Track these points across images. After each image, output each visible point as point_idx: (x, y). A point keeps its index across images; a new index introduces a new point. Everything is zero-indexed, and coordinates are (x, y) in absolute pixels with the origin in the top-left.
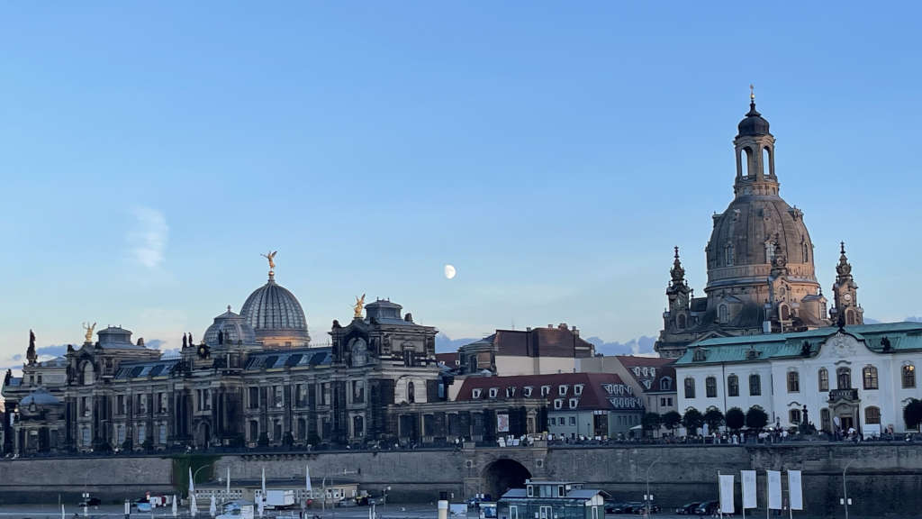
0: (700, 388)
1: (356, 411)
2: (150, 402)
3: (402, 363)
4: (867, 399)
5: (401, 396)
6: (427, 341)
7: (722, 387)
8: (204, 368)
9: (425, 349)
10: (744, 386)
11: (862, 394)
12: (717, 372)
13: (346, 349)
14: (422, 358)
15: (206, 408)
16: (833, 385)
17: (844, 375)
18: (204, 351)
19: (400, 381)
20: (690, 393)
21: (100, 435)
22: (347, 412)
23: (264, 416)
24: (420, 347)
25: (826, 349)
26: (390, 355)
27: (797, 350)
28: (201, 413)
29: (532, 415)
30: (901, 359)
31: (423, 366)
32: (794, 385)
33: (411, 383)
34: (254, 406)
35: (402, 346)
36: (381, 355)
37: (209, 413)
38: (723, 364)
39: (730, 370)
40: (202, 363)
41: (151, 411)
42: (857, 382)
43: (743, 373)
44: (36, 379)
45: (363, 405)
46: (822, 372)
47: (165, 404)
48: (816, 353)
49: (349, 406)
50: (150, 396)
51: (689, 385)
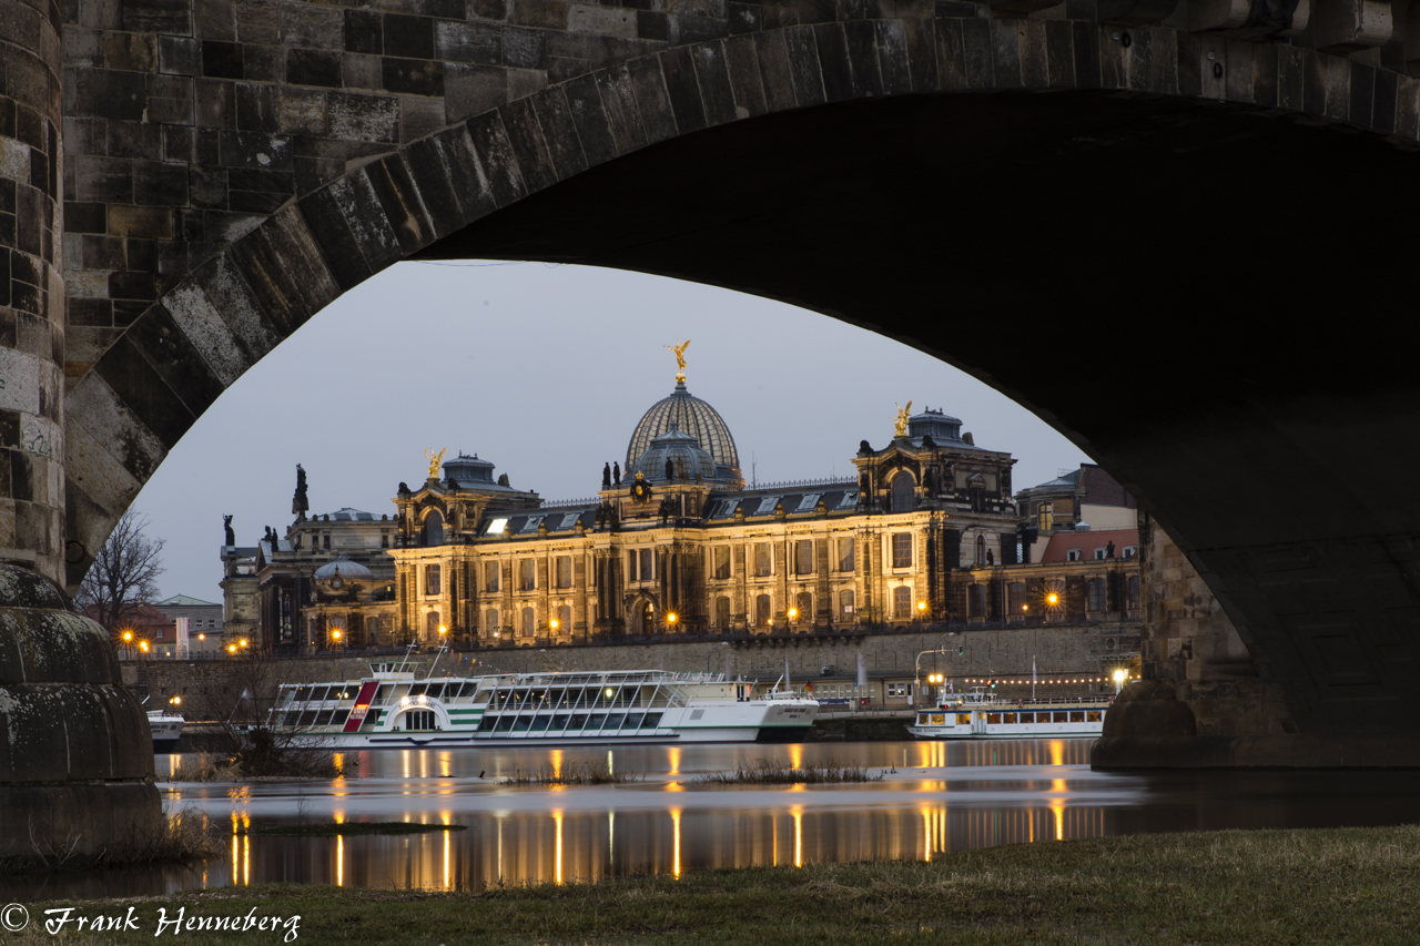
1: (901, 578)
2: (544, 570)
3: (968, 507)
5: (968, 555)
6: (1001, 475)
9: (998, 487)
13: (881, 485)
14: (995, 501)
15: (646, 577)
18: (641, 490)
19: (966, 534)
21: (461, 621)
22: (884, 579)
23: (741, 589)
24: (992, 485)
26: (952, 494)
28: (636, 585)
31: (996, 513)
33: (981, 537)
34: (723, 573)
35: (969, 482)
36: (941, 493)
37: (650, 584)
40: (640, 508)
41: (544, 584)
44: (321, 541)
45: (912, 569)
47: (568, 573)
49: (887, 571)
50: (543, 562)
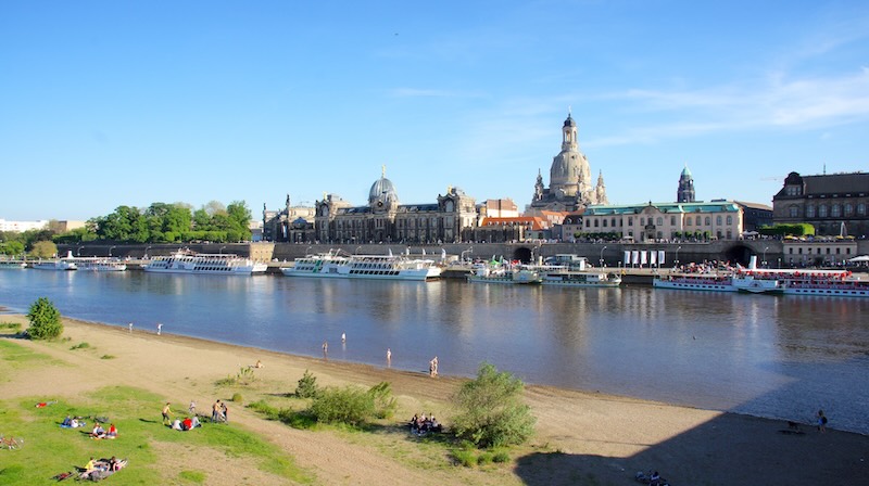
0: (592, 223)
1: (448, 229)
3: (466, 211)
4: (659, 229)
7: (600, 223)
8: (380, 211)
11: (657, 227)
12: (599, 218)
13: (444, 205)
14: (471, 209)
15: (382, 227)
16: (646, 223)
17: (650, 221)
18: (380, 204)
19: (465, 218)
20: (588, 225)
23: (406, 230)
25: (645, 211)
26: (462, 208)
27: (633, 211)
28: (379, 228)
32: (630, 224)
33: (468, 219)
34: (401, 226)
38: (602, 215)
39: (604, 218)
40: (380, 209)
42: (655, 223)
43: (609, 219)
45: (451, 227)
46: (642, 220)
48: (640, 213)
49: (445, 227)
50: (354, 222)
51: (588, 222)
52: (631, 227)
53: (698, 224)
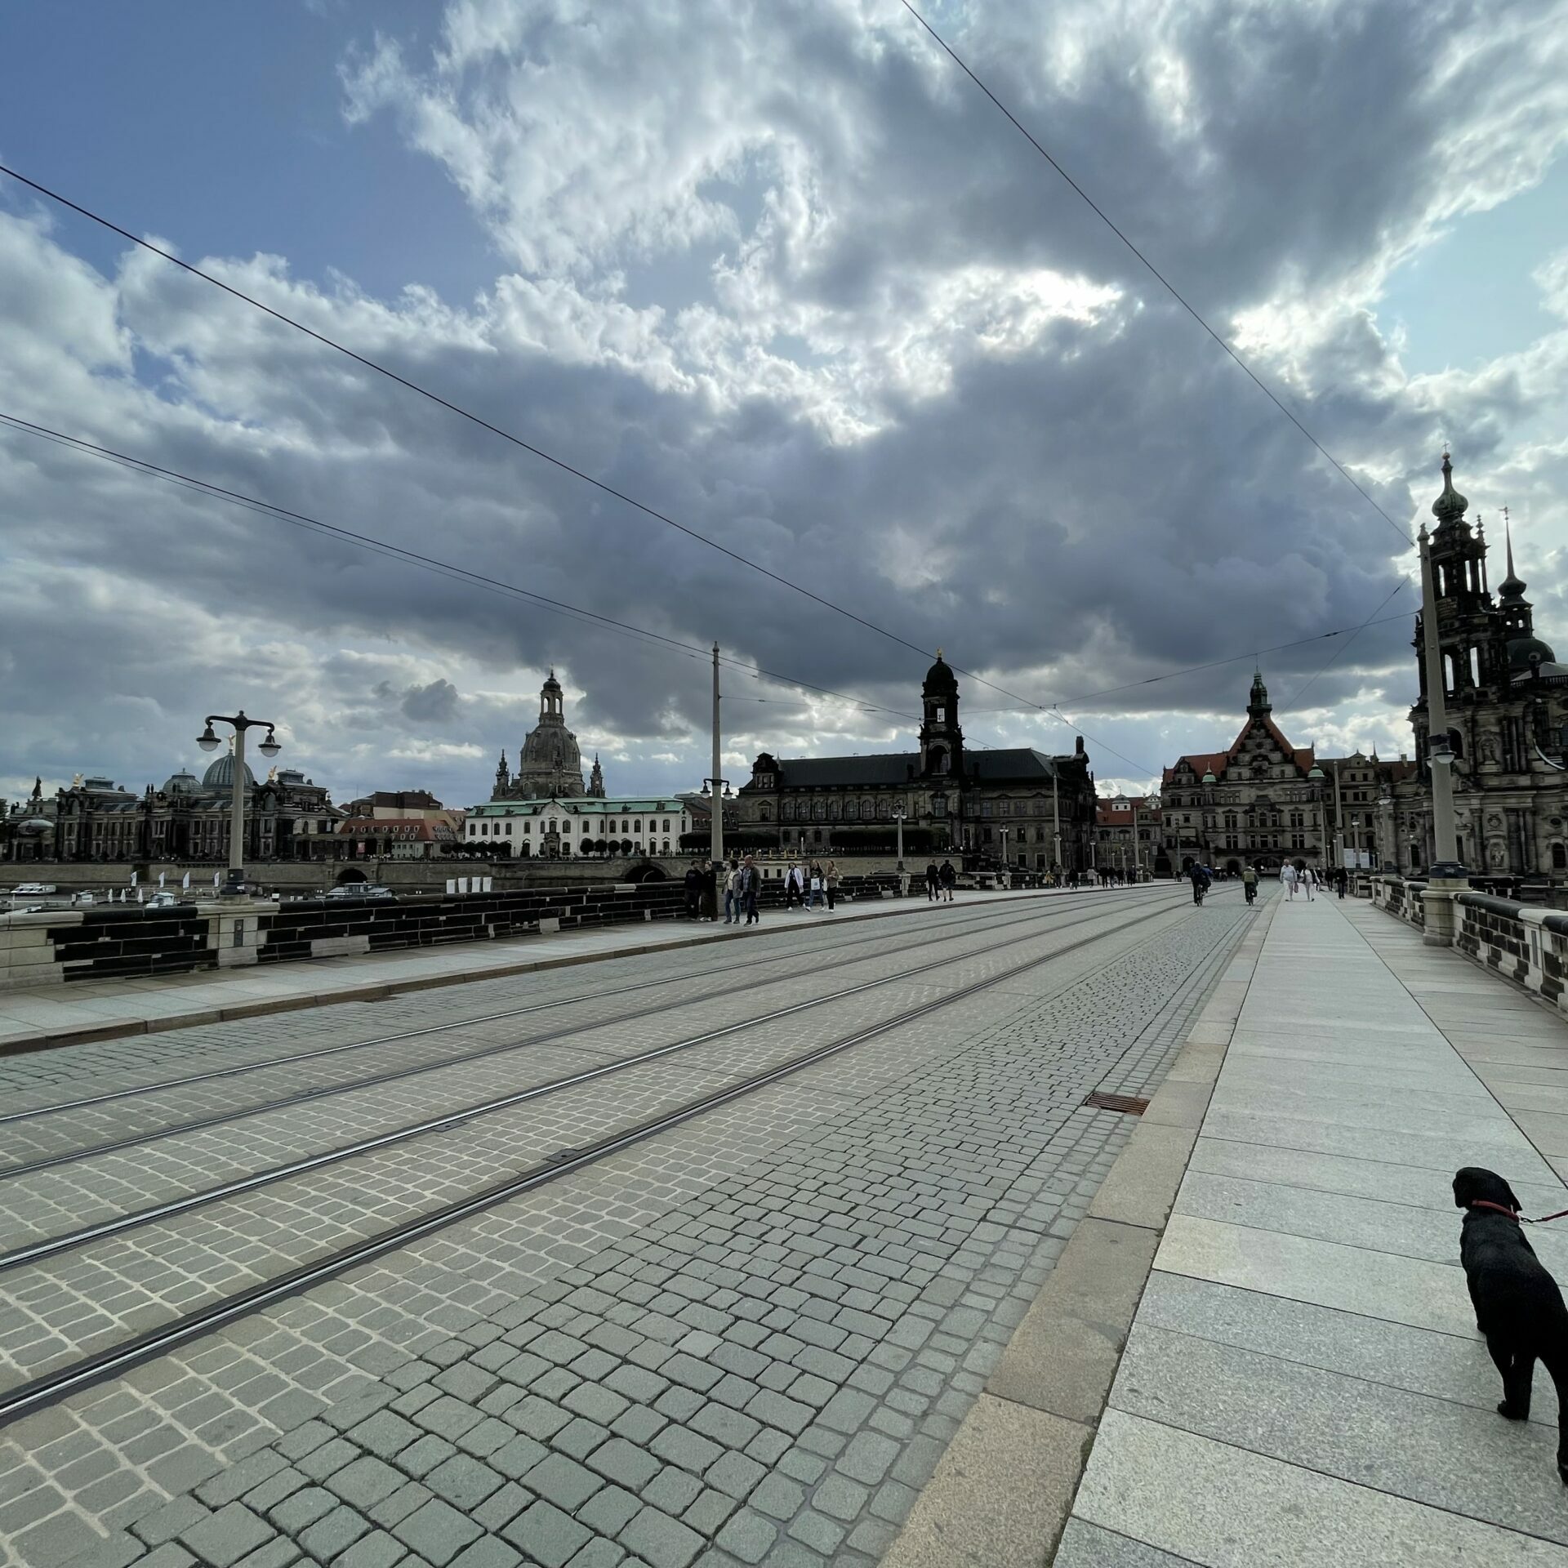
0: (479, 830)
1: (266, 838)
2: (122, 828)
3: (301, 809)
4: (564, 838)
5: (298, 828)
6: (321, 797)
7: (490, 829)
8: (161, 807)
9: (318, 802)
10: (503, 829)
11: (562, 835)
12: (488, 821)
13: (262, 799)
14: (316, 807)
15: (161, 833)
16: (547, 830)
17: (553, 824)
18: (162, 796)
19: (298, 821)
20: (473, 832)
21: (82, 848)
22: (259, 838)
23: (204, 839)
24: (315, 800)
25: (546, 810)
26: (292, 804)
27: (530, 811)
28: (157, 836)
29: (381, 843)
30: (583, 818)
31: (316, 812)
32: (527, 829)
33: (306, 822)
34: (197, 832)
35: (301, 799)
36: (286, 804)
37: (163, 836)
38: (492, 817)
39: (495, 821)
40: (160, 804)
41: (122, 834)
42: (559, 829)
43: (503, 823)
44: (38, 810)
45: (271, 835)
46: (543, 824)
47: (133, 830)
48: (540, 813)
49: (261, 835)
50: (122, 824)
51: (473, 827)
52: (527, 836)
53: (625, 829)
